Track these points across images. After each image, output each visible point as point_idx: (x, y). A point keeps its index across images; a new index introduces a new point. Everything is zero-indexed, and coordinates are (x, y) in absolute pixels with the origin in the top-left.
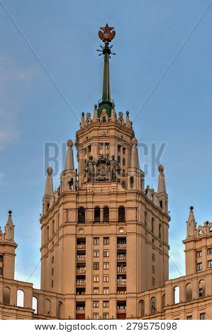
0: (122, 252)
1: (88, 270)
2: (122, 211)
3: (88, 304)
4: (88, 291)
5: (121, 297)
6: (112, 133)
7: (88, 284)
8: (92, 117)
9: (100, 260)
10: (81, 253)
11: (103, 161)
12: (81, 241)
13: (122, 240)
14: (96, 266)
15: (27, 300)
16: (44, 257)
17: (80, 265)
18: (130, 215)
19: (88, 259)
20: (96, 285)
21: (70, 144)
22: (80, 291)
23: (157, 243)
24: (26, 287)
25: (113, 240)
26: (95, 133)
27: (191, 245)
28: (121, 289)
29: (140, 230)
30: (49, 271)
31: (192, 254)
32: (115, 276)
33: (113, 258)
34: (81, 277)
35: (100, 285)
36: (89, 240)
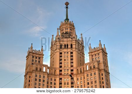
0: (72, 56)
1: (63, 61)
2: (72, 45)
3: (63, 70)
4: (63, 67)
5: (72, 68)
6: (69, 26)
7: (63, 65)
8: (64, 23)
9: (66, 58)
10: (61, 56)
11: (66, 33)
12: (61, 53)
13: (72, 53)
14: (65, 60)
15: (46, 70)
16: (51, 58)
17: (61, 60)
18: (74, 46)
19: (63, 58)
20: (65, 65)
21: (58, 29)
22: (61, 67)
23: (81, 54)
24: (46, 66)
25: (69, 53)
26: (64, 26)
27: (91, 54)
28: (72, 66)
29: (77, 50)
30: (52, 61)
31: (91, 56)
32: (70, 63)
33: (69, 58)
34: (61, 63)
35: (66, 65)
36: (63, 53)
